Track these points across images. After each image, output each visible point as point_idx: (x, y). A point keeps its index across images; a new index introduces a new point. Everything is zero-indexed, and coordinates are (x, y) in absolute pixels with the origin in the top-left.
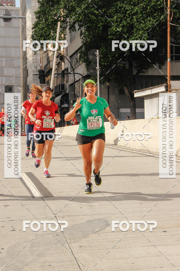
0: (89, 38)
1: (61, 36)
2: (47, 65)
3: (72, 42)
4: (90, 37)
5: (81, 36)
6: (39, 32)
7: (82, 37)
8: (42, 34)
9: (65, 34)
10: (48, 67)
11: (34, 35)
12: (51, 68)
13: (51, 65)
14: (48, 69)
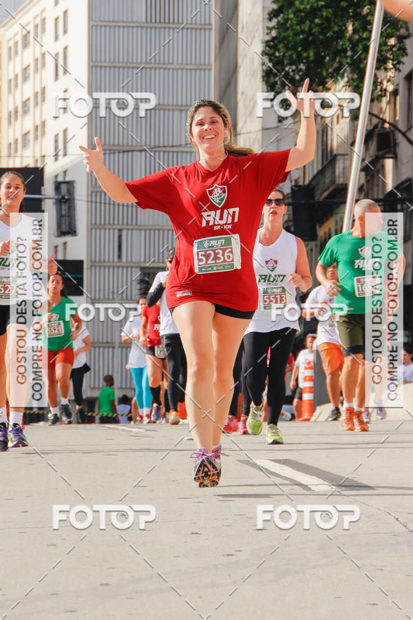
1: (385, 44)
2: (321, 173)
6: (298, 28)
8: (310, 33)
9: (403, 32)
10: (324, 182)
11: (276, 41)
12: (339, 184)
13: (339, 173)
14: (329, 188)
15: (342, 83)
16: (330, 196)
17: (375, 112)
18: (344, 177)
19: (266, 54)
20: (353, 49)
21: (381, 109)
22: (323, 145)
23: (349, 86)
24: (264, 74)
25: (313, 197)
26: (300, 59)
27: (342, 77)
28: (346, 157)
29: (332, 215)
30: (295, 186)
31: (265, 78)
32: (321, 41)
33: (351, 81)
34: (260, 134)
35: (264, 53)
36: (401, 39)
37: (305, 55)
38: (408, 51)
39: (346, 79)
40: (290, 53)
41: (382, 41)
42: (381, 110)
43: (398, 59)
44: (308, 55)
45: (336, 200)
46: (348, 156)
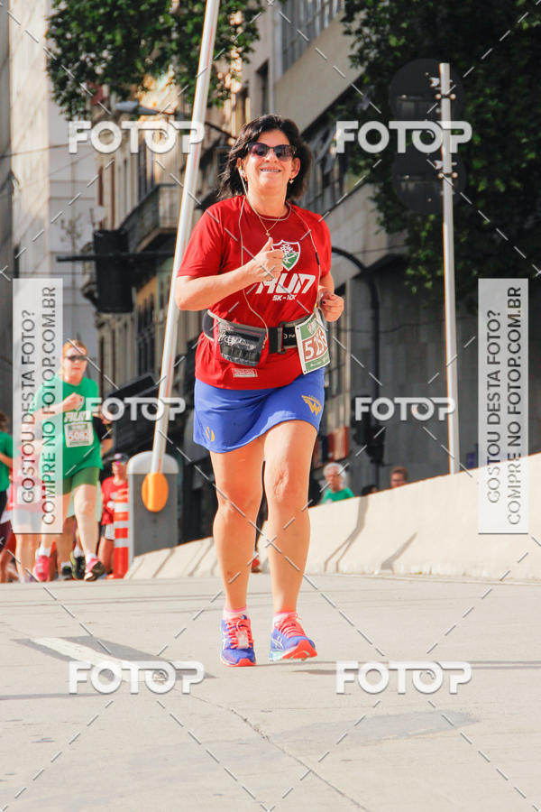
0: (398, 32)
1: (227, 22)
2: (138, 211)
3: (293, 61)
4: (404, 25)
5: (349, 18)
7: (355, 25)
8: (114, 6)
9: (252, 4)
10: (142, 225)
11: (67, 17)
12: (164, 229)
13: (165, 213)
14: (149, 234)
15: (166, 78)
16: (151, 246)
17: (216, 122)
18: (171, 218)
19: (53, 36)
20: (179, 29)
21: (224, 117)
22: (139, 171)
23: (176, 84)
24: (49, 64)
25: (125, 248)
26: (101, 44)
27: (167, 70)
28: (174, 188)
29: (155, 274)
30: (101, 231)
31: (52, 71)
32: (132, 17)
33: (178, 77)
34: (46, 154)
35: (49, 35)
36: (249, 14)
37: (108, 37)
38: (261, 32)
39: (171, 73)
40: (86, 34)
41: (221, 18)
42: (223, 120)
43: (244, 44)
44: (114, 37)
45: (160, 252)
46: (175, 186)
